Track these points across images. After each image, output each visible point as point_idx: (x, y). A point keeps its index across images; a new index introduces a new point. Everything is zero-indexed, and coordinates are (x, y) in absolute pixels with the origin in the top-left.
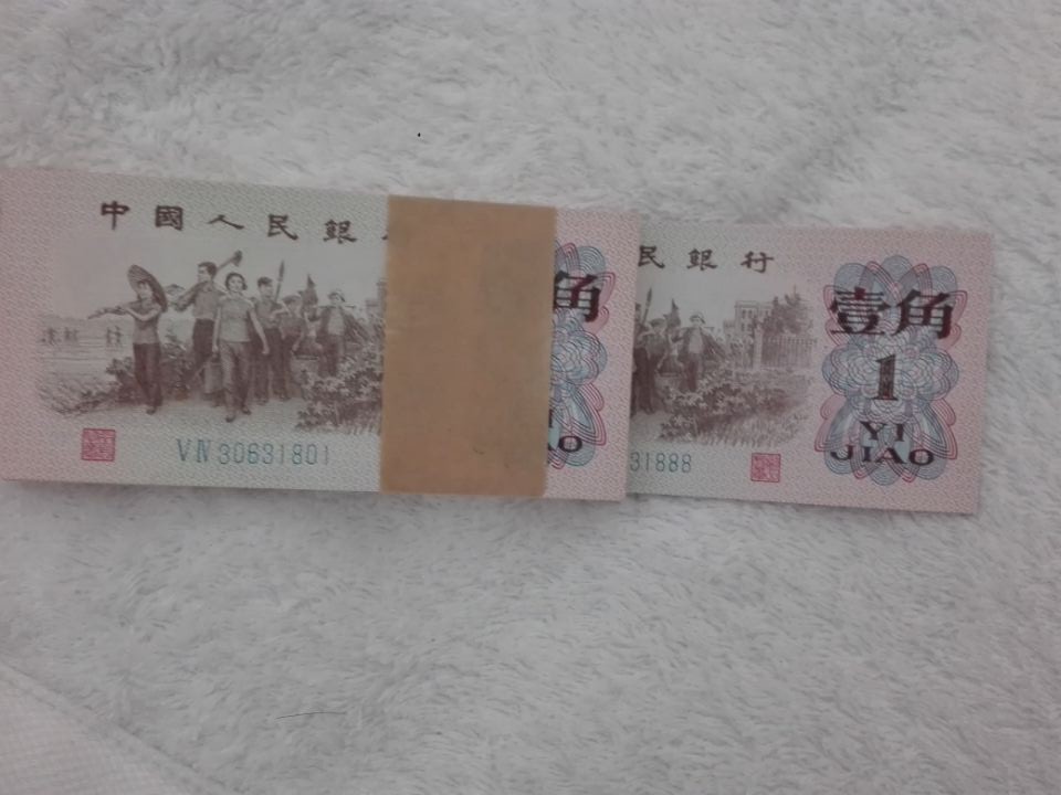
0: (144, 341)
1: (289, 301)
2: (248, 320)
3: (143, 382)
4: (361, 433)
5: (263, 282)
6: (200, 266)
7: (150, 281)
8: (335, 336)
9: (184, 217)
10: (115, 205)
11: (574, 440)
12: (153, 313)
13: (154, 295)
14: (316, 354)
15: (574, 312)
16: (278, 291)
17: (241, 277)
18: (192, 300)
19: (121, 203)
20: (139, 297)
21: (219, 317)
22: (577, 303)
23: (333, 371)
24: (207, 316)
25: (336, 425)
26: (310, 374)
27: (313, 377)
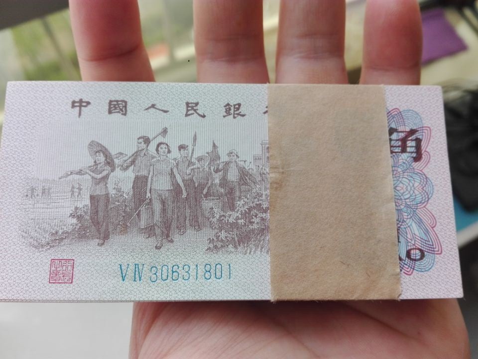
0: (98, 193)
1: (200, 159)
2: (172, 174)
3: (96, 223)
4: (255, 252)
5: (182, 147)
6: (139, 139)
7: (104, 151)
8: (232, 182)
9: (128, 106)
10: (81, 101)
11: (418, 251)
12: (104, 173)
13: (106, 160)
14: (220, 196)
15: (404, 156)
16: (192, 153)
17: (167, 145)
18: (133, 162)
19: (85, 99)
20: (95, 162)
21: (151, 173)
22: (406, 150)
23: (232, 207)
24: (144, 173)
25: (235, 247)
26: (216, 210)
27: (218, 213)
